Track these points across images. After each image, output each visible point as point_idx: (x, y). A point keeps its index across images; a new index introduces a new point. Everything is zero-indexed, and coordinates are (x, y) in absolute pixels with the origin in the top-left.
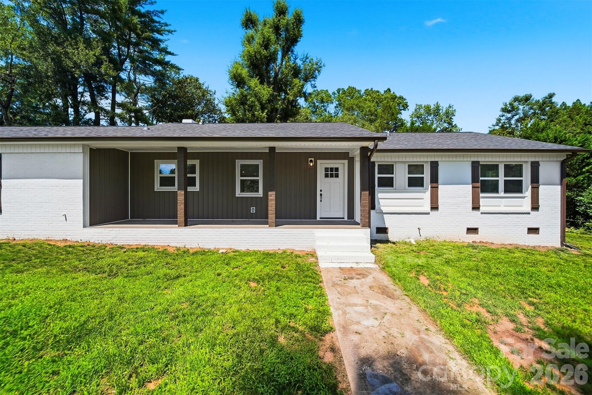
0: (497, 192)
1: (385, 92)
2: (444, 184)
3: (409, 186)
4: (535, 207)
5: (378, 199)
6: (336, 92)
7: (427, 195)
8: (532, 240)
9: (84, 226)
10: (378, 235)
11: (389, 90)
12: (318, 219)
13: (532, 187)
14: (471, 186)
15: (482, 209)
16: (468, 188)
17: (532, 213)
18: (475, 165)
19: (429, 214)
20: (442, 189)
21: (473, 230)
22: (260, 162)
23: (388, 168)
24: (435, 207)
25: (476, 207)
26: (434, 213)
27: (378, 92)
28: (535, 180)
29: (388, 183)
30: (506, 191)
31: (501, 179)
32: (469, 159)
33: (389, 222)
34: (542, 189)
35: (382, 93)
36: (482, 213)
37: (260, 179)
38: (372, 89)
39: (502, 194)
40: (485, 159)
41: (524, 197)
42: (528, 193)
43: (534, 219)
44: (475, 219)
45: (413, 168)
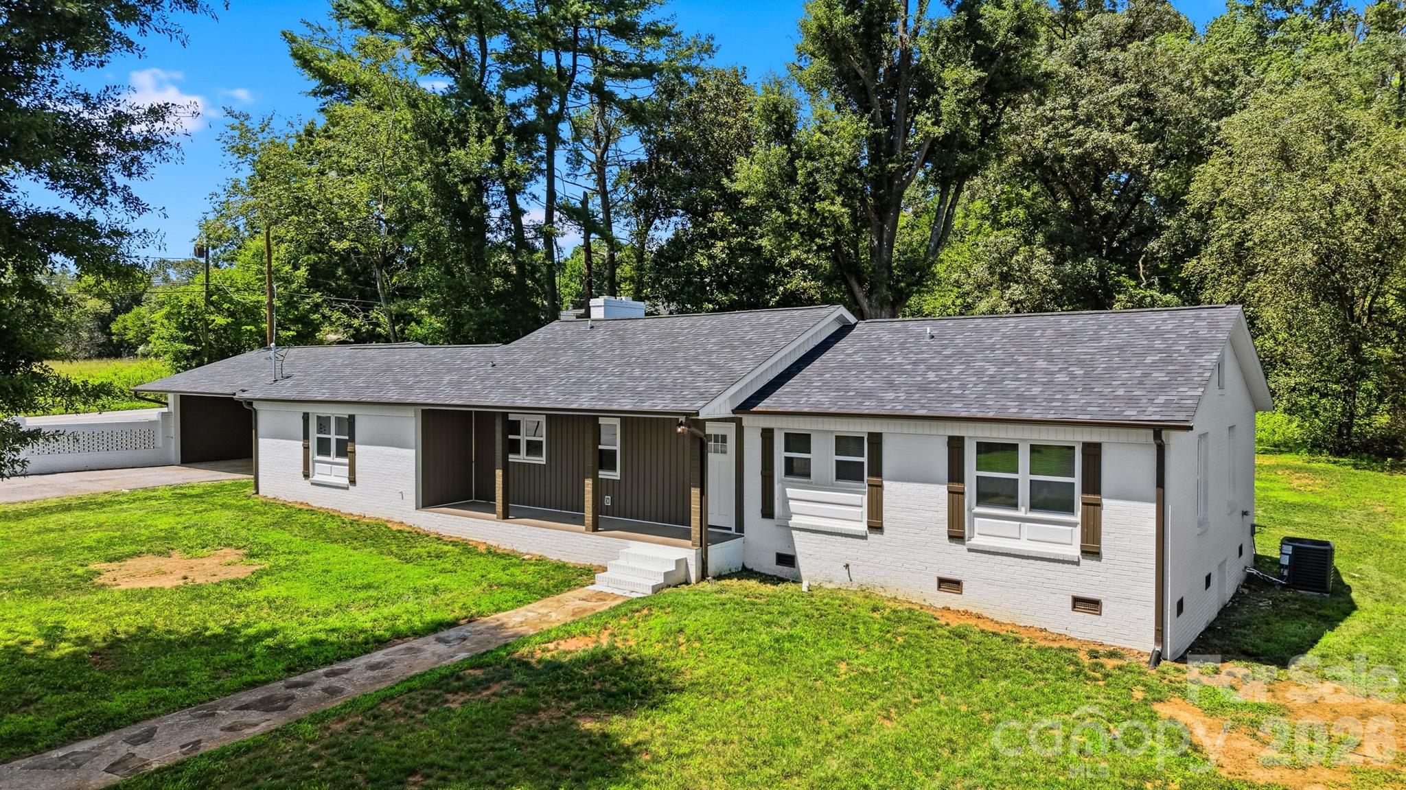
0: (1015, 506)
2: (898, 478)
3: (839, 477)
4: (1091, 551)
5: (786, 501)
7: (864, 499)
8: (1083, 627)
9: (417, 508)
10: (780, 567)
13: (1086, 504)
14: (945, 490)
15: (972, 541)
16: (941, 494)
17: (1083, 562)
18: (956, 445)
19: (864, 538)
20: (891, 489)
21: (949, 584)
22: (617, 422)
23: (799, 442)
24: (876, 527)
25: (957, 536)
26: (873, 538)
28: (1093, 484)
29: (799, 470)
30: (1034, 506)
31: (1024, 477)
32: (941, 432)
33: (803, 547)
34: (1111, 508)
36: (970, 550)
37: (618, 449)
39: (1022, 512)
41: (1068, 525)
42: (1077, 517)
43: (1088, 579)
44: (955, 561)
45: (844, 444)
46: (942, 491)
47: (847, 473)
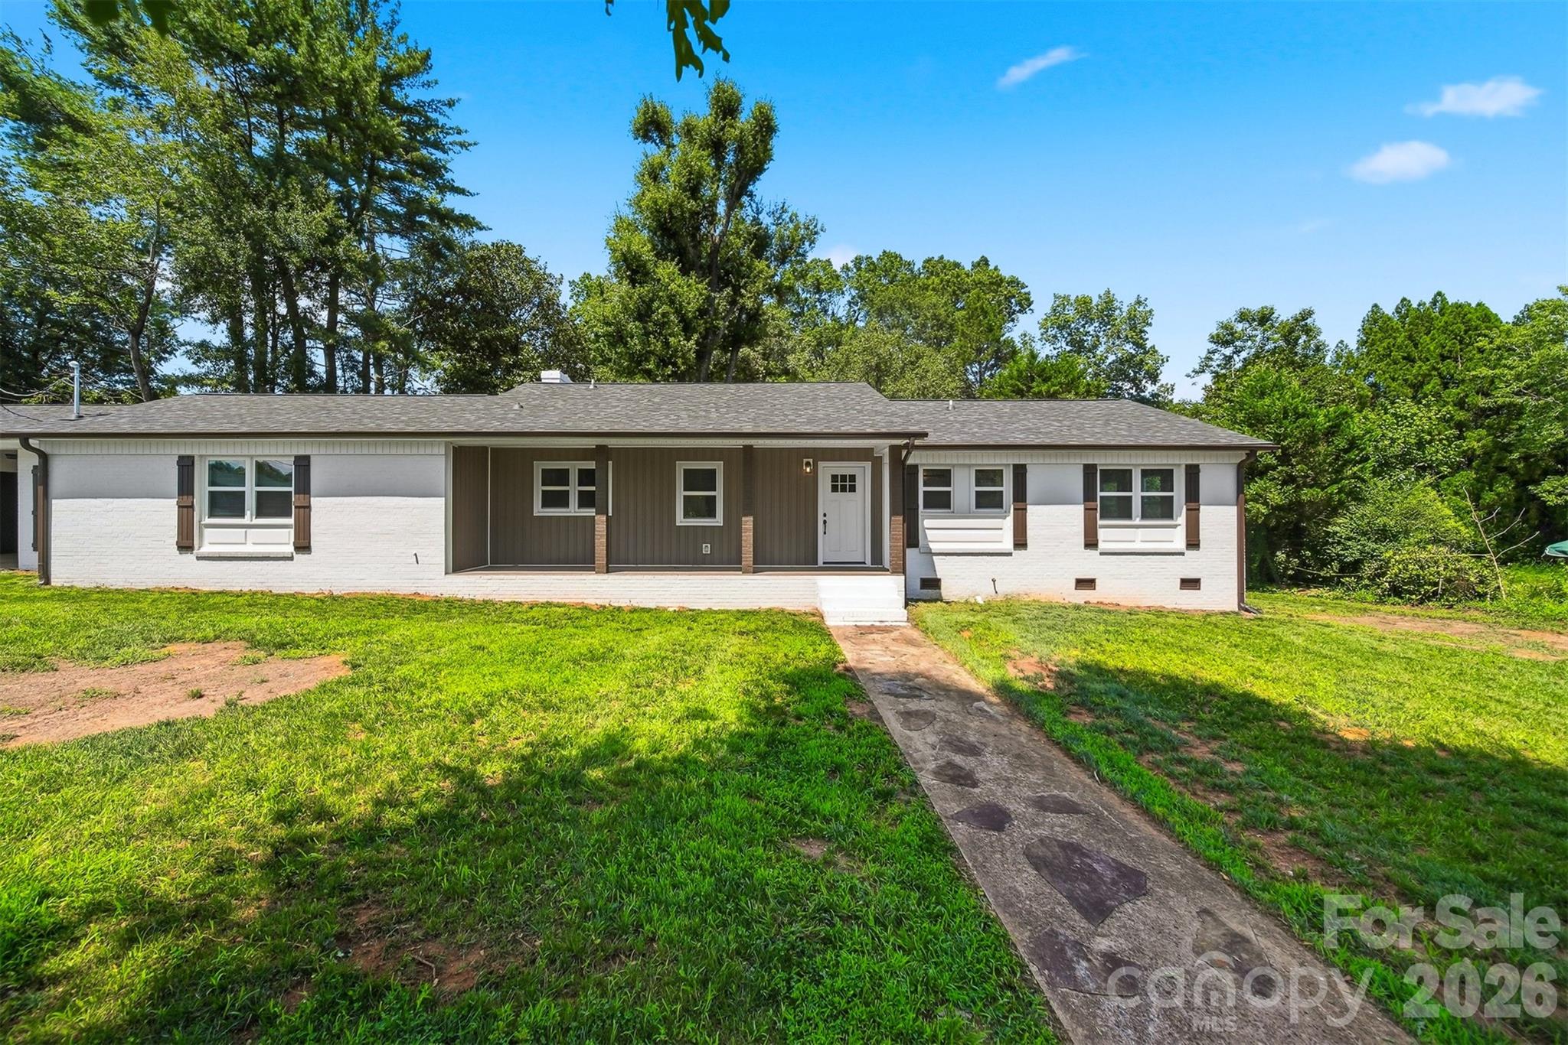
0: (1129, 516)
1: (975, 265)
2: (1038, 502)
3: (978, 507)
4: (1193, 543)
5: (925, 529)
6: (851, 265)
7: (1009, 522)
8: (1190, 600)
9: (446, 573)
10: (925, 591)
11: (985, 261)
12: (820, 563)
13: (1187, 510)
14: (1081, 508)
15: (1102, 546)
16: (1078, 511)
17: (1188, 553)
18: (1089, 471)
19: (1010, 554)
20: (1033, 512)
21: (1086, 584)
22: (718, 466)
23: (942, 476)
24: (1020, 543)
25: (1091, 543)
26: (1019, 554)
27: (957, 265)
28: (1193, 495)
29: (940, 502)
30: (1144, 517)
31: (1137, 495)
32: (1078, 461)
33: (943, 568)
34: (1206, 512)
35: (968, 267)
36: (1101, 554)
37: (719, 493)
38: (942, 258)
39: (1137, 521)
40: (1106, 461)
41: (1175, 526)
42: (1181, 520)
43: (1191, 564)
44: (1089, 564)
45: (985, 476)
46: (1080, 509)
47: (988, 502)
